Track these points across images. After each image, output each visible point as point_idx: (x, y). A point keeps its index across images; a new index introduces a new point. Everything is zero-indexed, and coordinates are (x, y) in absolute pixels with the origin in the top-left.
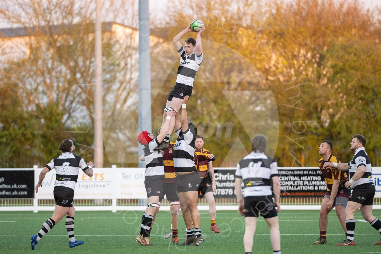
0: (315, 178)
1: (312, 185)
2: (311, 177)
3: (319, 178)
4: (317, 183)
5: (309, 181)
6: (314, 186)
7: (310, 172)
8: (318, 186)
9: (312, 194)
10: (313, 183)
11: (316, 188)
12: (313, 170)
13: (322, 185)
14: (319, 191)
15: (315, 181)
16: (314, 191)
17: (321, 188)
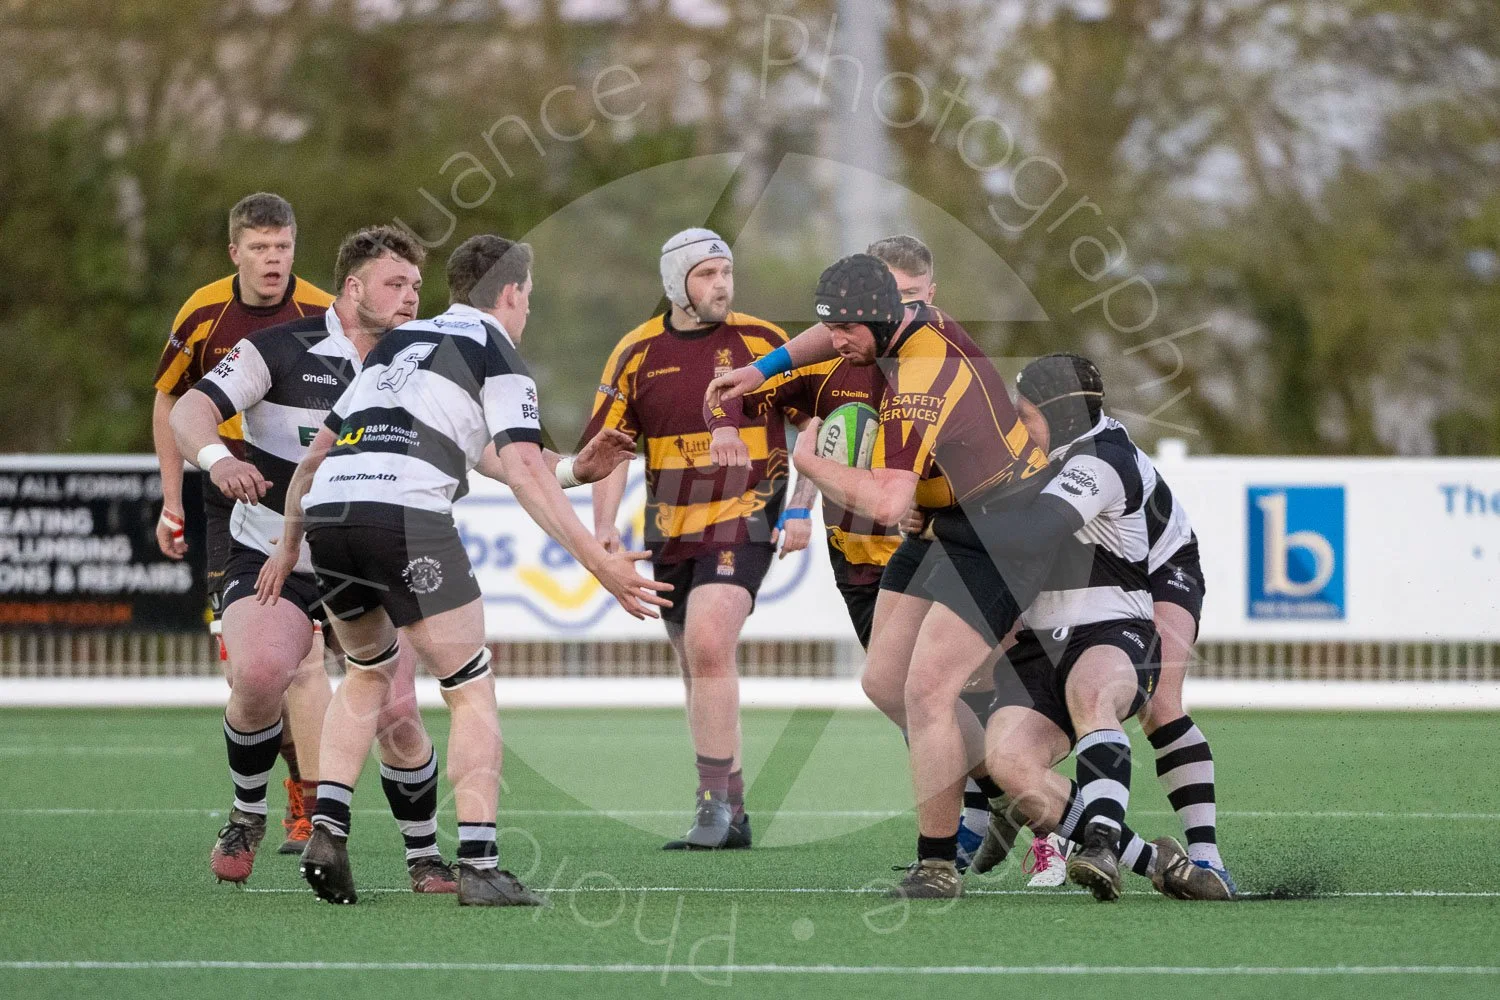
0: (56, 520)
1: (42, 562)
2: (37, 515)
3: (81, 521)
4: (71, 550)
5: (21, 537)
6: (53, 565)
7: (31, 488)
8: (75, 569)
9: (42, 614)
10: (47, 549)
11: (64, 580)
12: (44, 475)
13: (97, 563)
14: (80, 596)
15: (57, 536)
16: (52, 595)
17: (91, 578)
